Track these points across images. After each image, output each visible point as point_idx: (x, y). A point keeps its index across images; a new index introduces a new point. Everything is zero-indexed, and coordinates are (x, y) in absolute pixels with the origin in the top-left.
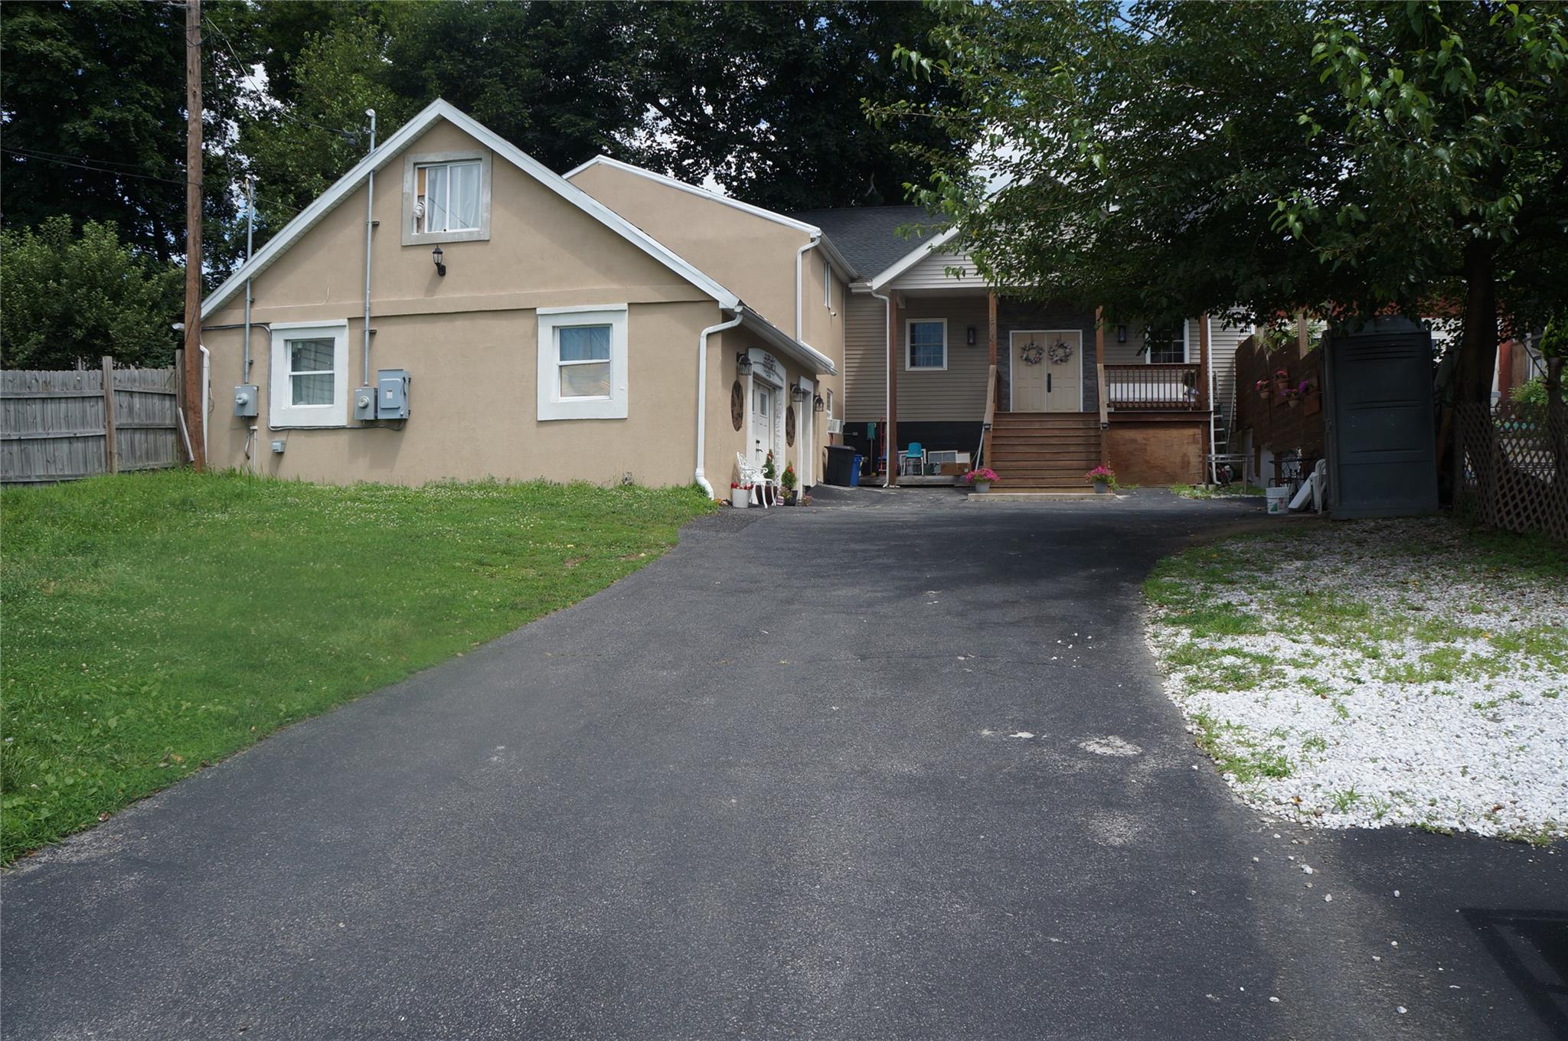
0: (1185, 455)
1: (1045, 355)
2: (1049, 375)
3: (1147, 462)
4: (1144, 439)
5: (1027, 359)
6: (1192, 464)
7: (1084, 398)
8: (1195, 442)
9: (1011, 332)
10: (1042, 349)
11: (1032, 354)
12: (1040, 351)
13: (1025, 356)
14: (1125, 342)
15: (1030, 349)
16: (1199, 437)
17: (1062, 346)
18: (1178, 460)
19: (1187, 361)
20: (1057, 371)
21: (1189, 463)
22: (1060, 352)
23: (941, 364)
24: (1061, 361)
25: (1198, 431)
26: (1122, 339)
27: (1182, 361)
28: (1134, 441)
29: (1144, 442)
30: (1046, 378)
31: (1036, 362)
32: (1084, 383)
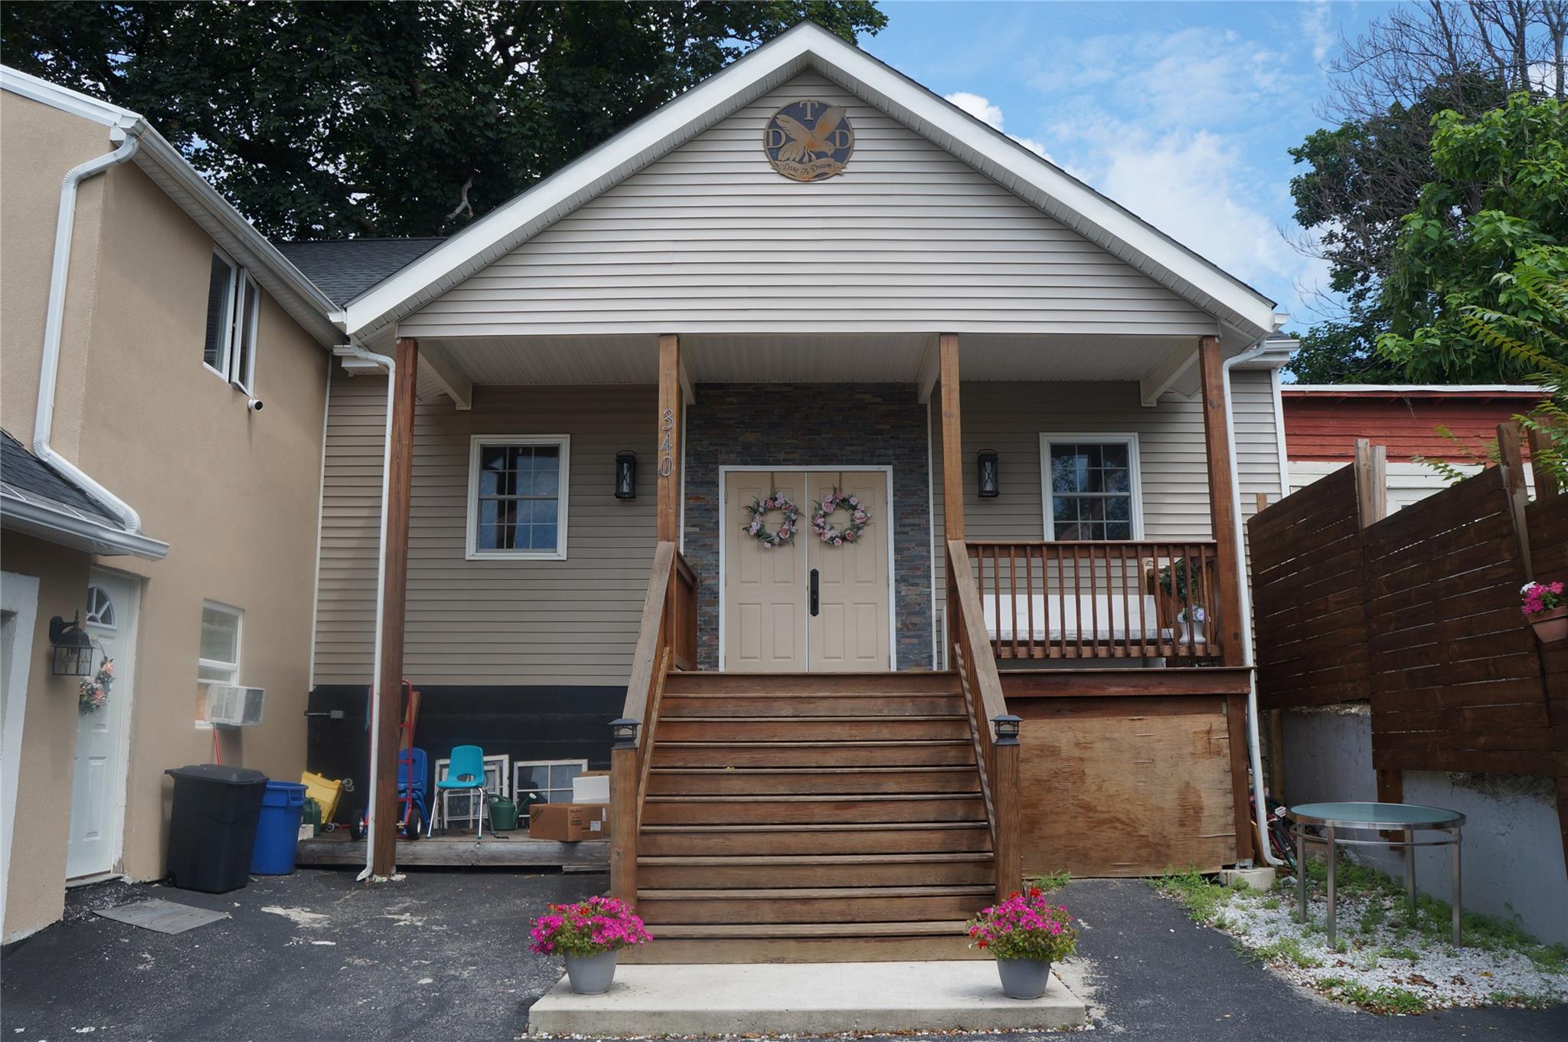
0: (1186, 790)
1: (804, 525)
2: (814, 574)
3: (1088, 808)
4: (1077, 745)
5: (760, 535)
6: (1206, 813)
7: (898, 630)
8: (1212, 752)
9: (723, 469)
10: (796, 512)
11: (773, 523)
12: (791, 514)
13: (755, 526)
14: (995, 494)
15: (767, 510)
16: (1221, 738)
17: (844, 504)
18: (1169, 801)
19: (1139, 536)
20: (832, 564)
21: (1198, 810)
22: (841, 520)
23: (552, 544)
24: (844, 539)
25: (1216, 721)
26: (989, 487)
27: (1128, 536)
28: (1049, 751)
29: (1077, 753)
30: (806, 581)
31: (782, 543)
32: (897, 592)
